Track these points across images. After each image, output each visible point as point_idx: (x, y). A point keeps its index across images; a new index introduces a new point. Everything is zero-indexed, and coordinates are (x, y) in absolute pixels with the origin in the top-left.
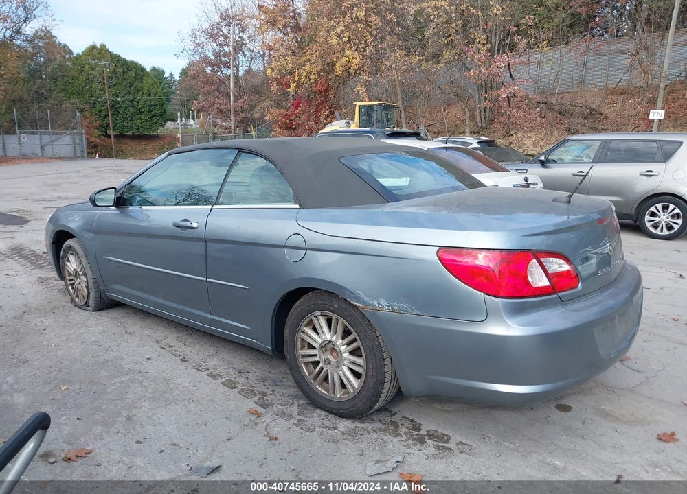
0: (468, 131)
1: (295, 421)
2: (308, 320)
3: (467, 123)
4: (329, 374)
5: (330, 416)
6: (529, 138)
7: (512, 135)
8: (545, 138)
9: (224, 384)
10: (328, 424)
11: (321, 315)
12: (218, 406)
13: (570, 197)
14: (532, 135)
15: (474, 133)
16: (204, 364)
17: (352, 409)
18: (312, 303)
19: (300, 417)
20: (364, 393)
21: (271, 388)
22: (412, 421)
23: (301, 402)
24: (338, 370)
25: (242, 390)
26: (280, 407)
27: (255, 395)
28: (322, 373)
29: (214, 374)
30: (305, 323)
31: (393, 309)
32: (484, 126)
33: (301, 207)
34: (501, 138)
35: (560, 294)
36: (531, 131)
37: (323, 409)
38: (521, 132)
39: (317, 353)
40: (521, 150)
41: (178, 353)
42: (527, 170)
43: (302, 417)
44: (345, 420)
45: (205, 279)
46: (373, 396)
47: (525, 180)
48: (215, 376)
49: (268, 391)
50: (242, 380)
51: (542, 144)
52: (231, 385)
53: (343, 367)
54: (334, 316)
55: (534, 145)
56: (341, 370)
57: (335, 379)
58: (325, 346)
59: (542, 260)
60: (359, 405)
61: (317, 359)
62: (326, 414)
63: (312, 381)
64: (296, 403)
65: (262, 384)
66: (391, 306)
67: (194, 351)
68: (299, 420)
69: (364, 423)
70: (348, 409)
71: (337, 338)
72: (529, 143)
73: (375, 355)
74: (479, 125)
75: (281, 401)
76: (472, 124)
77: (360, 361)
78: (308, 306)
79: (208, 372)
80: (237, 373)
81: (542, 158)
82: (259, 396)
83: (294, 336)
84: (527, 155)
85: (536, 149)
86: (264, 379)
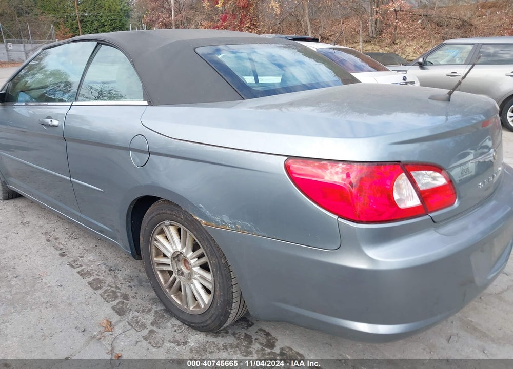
0: (361, 40)
1: (145, 332)
2: (159, 228)
3: (360, 34)
4: (182, 285)
5: (184, 328)
6: (411, 46)
7: (397, 44)
8: (424, 46)
9: (90, 284)
10: (179, 337)
11: (171, 225)
12: (73, 312)
13: (450, 94)
14: (414, 43)
15: (366, 42)
16: (80, 259)
17: (202, 325)
18: (161, 212)
19: (152, 328)
20: (213, 311)
21: (135, 290)
22: (268, 334)
23: (159, 308)
24: (189, 283)
25: (106, 291)
26: (136, 314)
27: (116, 297)
28: (176, 283)
29: (85, 271)
30: (156, 232)
31: (236, 228)
32: (375, 36)
33: (150, 104)
34: (388, 46)
35: (432, 215)
36: (413, 40)
37: (178, 318)
38: (405, 41)
39: (170, 263)
40: (404, 57)
41: (61, 246)
42: (406, 71)
43: (154, 328)
44: (198, 332)
45: (69, 178)
46: (221, 315)
47: (404, 80)
48: (85, 274)
49: (131, 293)
50: (109, 279)
51: (421, 51)
52: (96, 285)
53: (193, 280)
54: (182, 228)
55: (414, 52)
56: (192, 284)
57: (187, 291)
58: (178, 256)
59: (413, 173)
60: (209, 322)
61: (170, 269)
62: (180, 324)
63: (167, 290)
64: (154, 309)
65: (128, 284)
66: (235, 224)
67: (77, 244)
68: (151, 332)
69: (216, 337)
70: (199, 323)
71: (187, 251)
72: (411, 50)
73: (222, 275)
74: (371, 35)
75: (139, 307)
76: (364, 34)
77: (209, 277)
78: (157, 215)
79: (80, 269)
80: (107, 271)
81: (421, 60)
82: (120, 300)
83: (148, 244)
84: (408, 60)
85: (416, 55)
86: (131, 279)
